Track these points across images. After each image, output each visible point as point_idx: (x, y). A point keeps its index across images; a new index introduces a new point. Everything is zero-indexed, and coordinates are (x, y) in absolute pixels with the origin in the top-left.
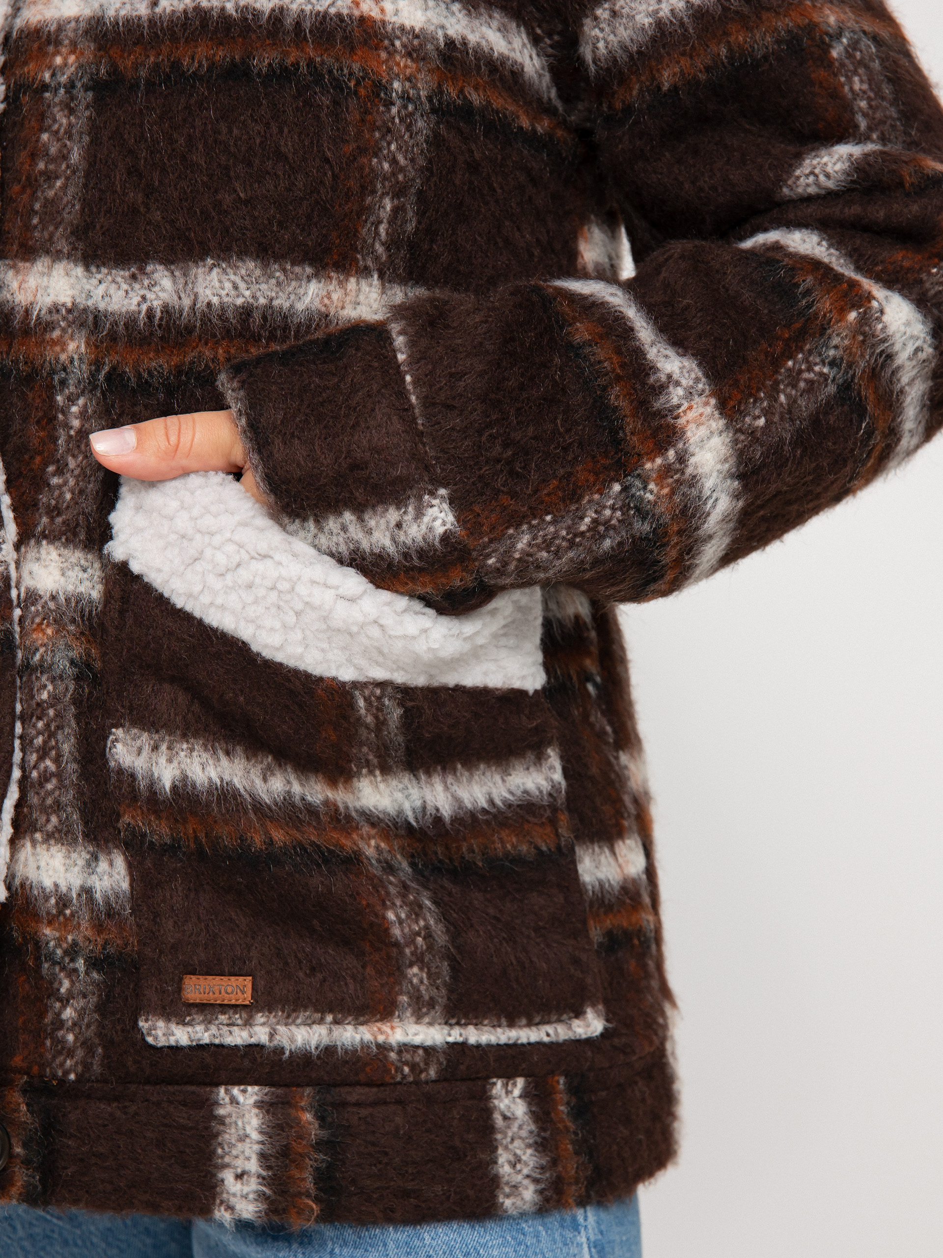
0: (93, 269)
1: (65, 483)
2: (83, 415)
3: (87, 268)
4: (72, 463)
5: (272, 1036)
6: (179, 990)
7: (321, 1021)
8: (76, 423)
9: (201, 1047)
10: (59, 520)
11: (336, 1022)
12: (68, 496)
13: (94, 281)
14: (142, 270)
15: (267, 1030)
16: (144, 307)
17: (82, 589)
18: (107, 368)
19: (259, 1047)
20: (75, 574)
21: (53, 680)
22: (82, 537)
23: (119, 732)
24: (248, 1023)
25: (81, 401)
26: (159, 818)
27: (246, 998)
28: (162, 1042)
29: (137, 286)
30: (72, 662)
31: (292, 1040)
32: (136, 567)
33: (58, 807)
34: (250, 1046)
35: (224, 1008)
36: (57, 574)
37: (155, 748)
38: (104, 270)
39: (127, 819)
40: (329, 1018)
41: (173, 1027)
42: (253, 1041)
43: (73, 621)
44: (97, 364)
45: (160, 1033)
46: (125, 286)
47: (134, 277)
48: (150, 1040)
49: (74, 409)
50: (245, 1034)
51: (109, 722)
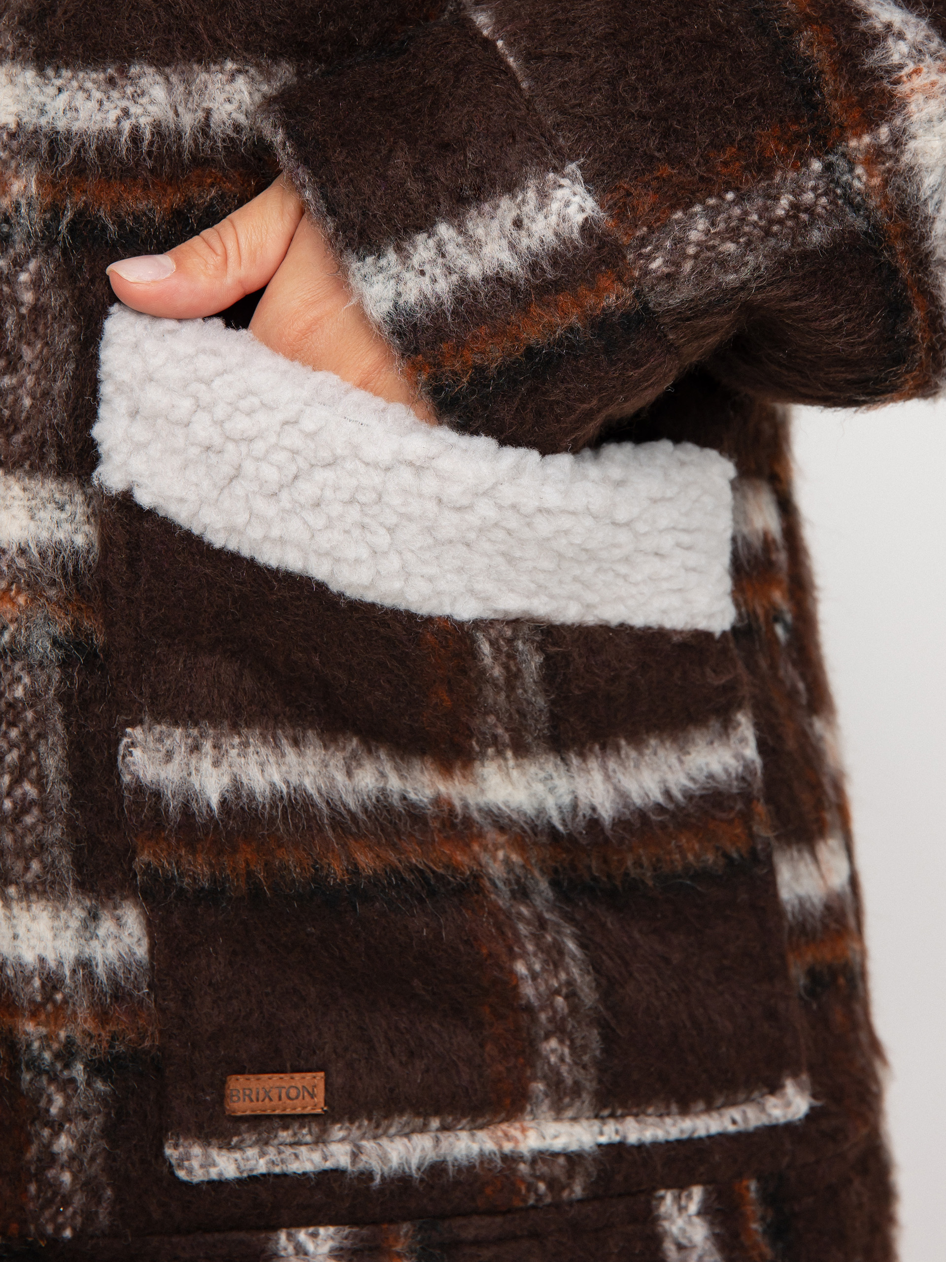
0: (50, 72)
1: (22, 383)
2: (36, 284)
3: (41, 71)
4: (28, 354)
5: (355, 1156)
6: (221, 1098)
7: (423, 1129)
8: (28, 297)
9: (254, 1180)
10: (18, 438)
11: (444, 1128)
12: (27, 402)
13: (51, 90)
14: (123, 72)
15: (347, 1148)
16: (126, 126)
17: (61, 535)
18: (69, 215)
19: (337, 1173)
20: (49, 514)
21: (30, 668)
22: (53, 458)
23: (137, 733)
24: (321, 1140)
25: (32, 265)
26: (193, 851)
27: (317, 1104)
28: (199, 1176)
29: (115, 94)
30: (55, 642)
31: (384, 1158)
32: (144, 498)
33: (41, 848)
34: (324, 1173)
35: (287, 1120)
36: (23, 516)
37: (195, 748)
38: (66, 73)
39: (144, 857)
40: (435, 1123)
41: (214, 1152)
42: (329, 1165)
43: (53, 583)
44: (55, 210)
45: (195, 1164)
46: (97, 95)
47: (111, 81)
48: (182, 1174)
49: (24, 277)
50: (316, 1156)
51: (122, 718)
